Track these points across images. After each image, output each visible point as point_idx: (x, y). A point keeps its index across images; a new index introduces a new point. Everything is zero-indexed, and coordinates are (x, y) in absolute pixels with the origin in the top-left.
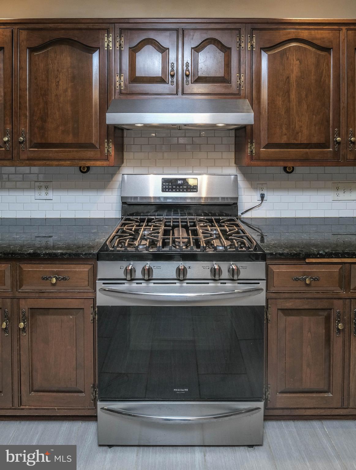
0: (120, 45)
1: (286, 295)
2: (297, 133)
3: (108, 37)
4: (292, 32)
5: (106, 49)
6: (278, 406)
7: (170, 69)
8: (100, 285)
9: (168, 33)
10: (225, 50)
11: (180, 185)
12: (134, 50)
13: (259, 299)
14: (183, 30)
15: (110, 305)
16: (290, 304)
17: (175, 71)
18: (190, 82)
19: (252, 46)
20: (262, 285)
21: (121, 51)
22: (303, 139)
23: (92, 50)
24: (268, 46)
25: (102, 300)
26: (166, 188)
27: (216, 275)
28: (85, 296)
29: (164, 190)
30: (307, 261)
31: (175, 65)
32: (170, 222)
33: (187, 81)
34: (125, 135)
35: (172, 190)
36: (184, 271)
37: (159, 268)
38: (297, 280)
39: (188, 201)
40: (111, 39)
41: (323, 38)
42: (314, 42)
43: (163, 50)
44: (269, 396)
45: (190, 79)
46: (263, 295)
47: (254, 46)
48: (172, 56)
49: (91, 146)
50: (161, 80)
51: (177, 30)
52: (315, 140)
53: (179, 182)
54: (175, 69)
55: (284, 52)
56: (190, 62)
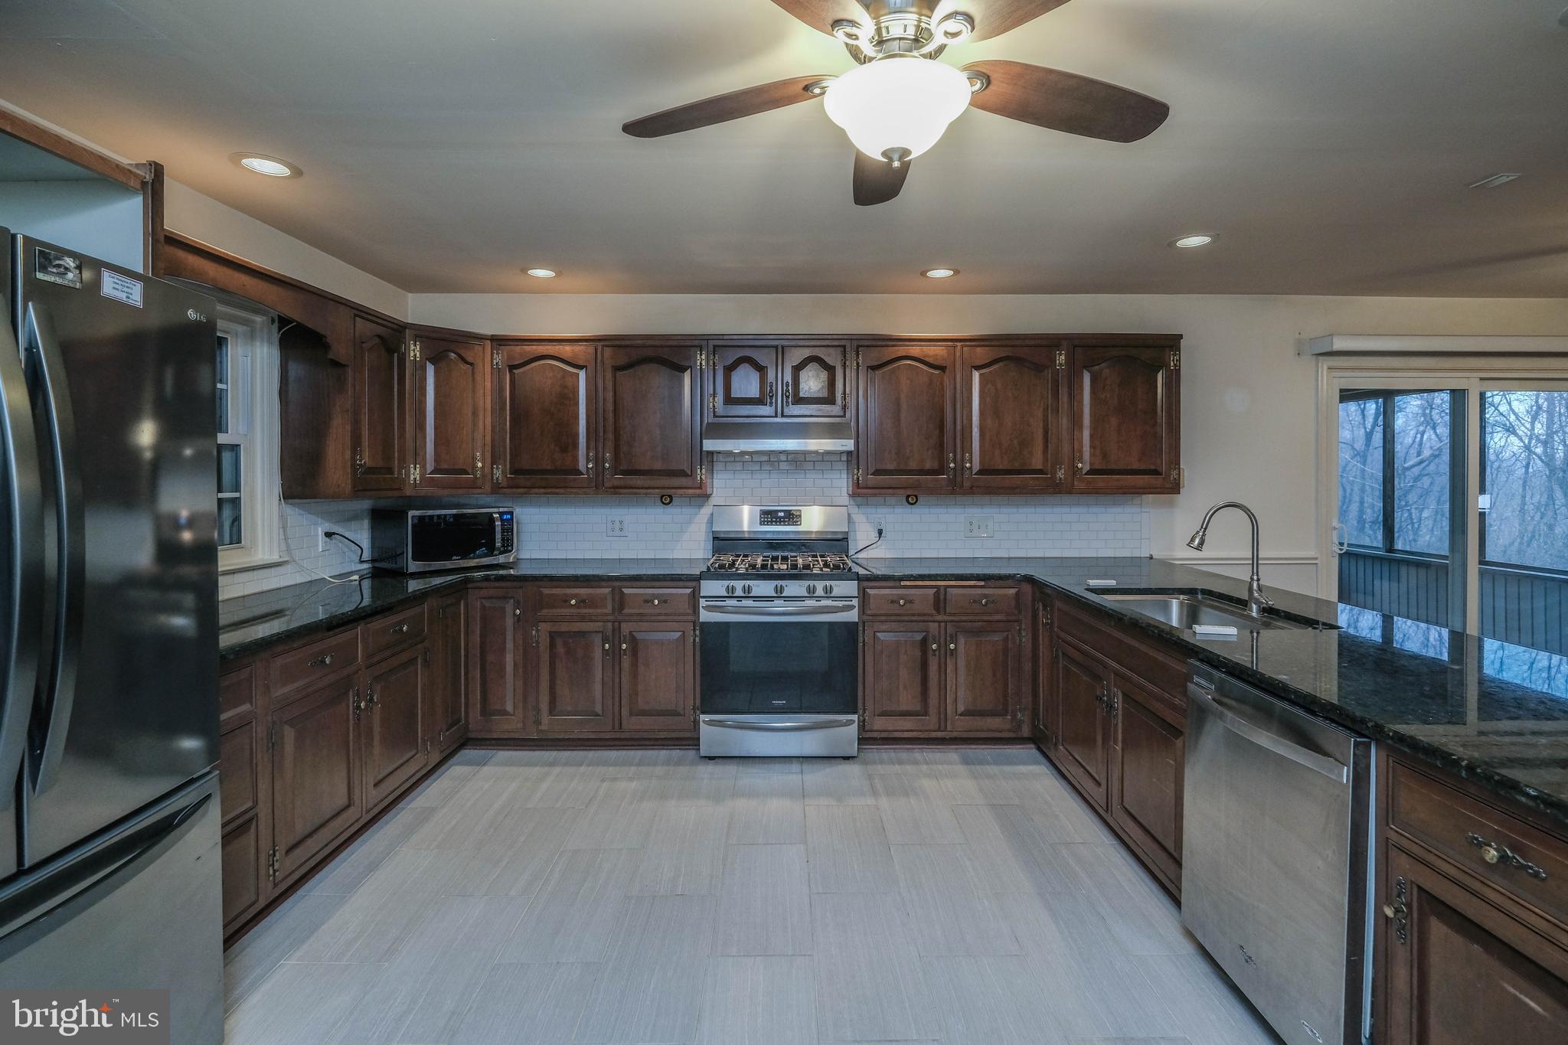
0: (714, 363)
1: (883, 618)
2: (908, 458)
3: (701, 355)
4: (901, 351)
5: (699, 367)
6: (875, 728)
7: (769, 389)
8: (703, 602)
9: (766, 350)
10: (830, 370)
11: (780, 518)
12: (729, 370)
13: (853, 616)
14: (783, 347)
15: (712, 621)
16: (887, 626)
17: (774, 392)
18: (790, 403)
19: (858, 364)
20: (855, 602)
21: (714, 369)
22: (913, 465)
23: (683, 370)
24: (876, 364)
25: (705, 616)
26: (764, 521)
27: (811, 591)
28: (685, 618)
29: (762, 523)
30: (902, 583)
31: (774, 385)
32: (768, 561)
33: (787, 402)
34: (715, 460)
35: (771, 523)
36: (782, 589)
37: (758, 586)
38: (892, 602)
39: (792, 536)
40: (703, 357)
41: (937, 355)
42: (927, 359)
43: (761, 369)
44: (867, 718)
45: (790, 400)
46: (855, 611)
47: (860, 364)
48: (771, 375)
49: (682, 473)
50: (759, 401)
51: (776, 347)
52: (928, 466)
53: (782, 514)
54: (774, 388)
55: (893, 371)
56: (790, 382)
